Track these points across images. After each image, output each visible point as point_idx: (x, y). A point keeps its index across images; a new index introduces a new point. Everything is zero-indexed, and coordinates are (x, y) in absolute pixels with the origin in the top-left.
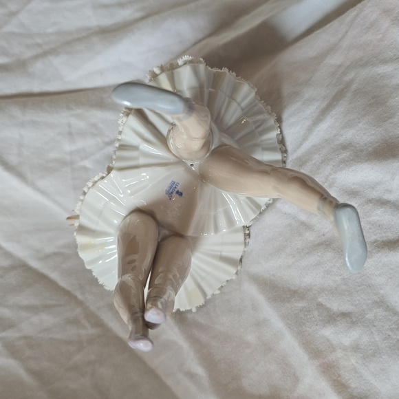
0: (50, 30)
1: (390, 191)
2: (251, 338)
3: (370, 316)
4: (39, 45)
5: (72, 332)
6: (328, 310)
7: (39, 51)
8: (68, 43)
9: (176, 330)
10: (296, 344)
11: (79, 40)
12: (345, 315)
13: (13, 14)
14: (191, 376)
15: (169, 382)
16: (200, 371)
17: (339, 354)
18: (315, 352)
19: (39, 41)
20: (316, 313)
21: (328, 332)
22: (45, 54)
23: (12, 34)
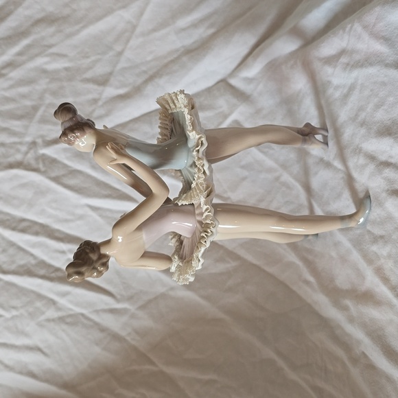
0: (149, 58)
1: (391, 157)
2: (334, 254)
3: (394, 237)
4: (145, 72)
5: (221, 267)
6: (373, 234)
7: (146, 77)
8: (166, 65)
9: (293, 255)
10: (359, 257)
11: (172, 61)
12: (382, 237)
13: (120, 54)
14: (307, 282)
15: (294, 288)
16: (311, 279)
17: (383, 261)
18: (370, 262)
19: (144, 68)
20: (367, 237)
21: (374, 248)
22: (151, 78)
23: (124, 69)
